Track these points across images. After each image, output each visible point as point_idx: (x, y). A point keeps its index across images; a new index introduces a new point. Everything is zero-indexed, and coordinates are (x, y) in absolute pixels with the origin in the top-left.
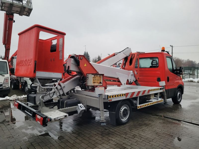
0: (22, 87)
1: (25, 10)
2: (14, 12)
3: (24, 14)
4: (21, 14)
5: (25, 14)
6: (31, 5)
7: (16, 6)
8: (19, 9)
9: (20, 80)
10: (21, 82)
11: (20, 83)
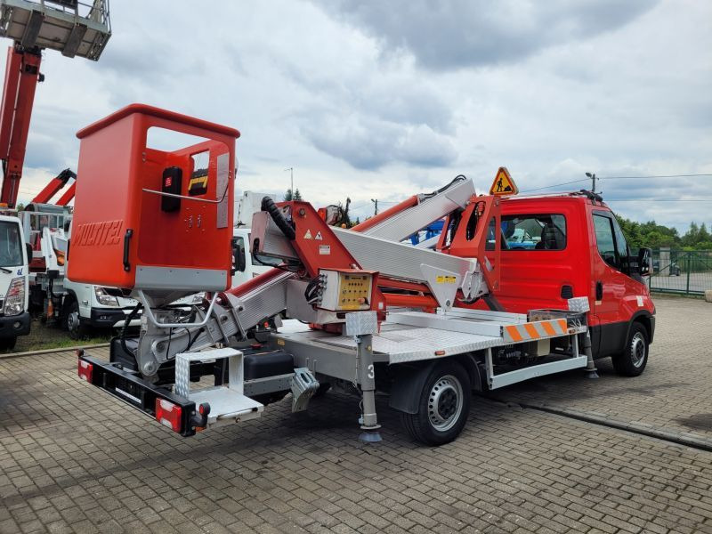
0: (54, 314)
1: (84, 39)
2: (46, 41)
3: (79, 51)
4: (68, 49)
5: (85, 52)
6: (105, 19)
7: (54, 22)
8: (61, 34)
9: (51, 288)
10: (52, 294)
11: (49, 297)
